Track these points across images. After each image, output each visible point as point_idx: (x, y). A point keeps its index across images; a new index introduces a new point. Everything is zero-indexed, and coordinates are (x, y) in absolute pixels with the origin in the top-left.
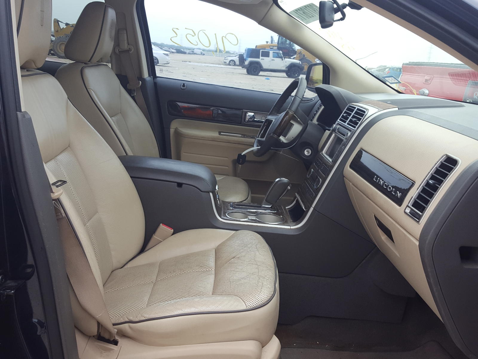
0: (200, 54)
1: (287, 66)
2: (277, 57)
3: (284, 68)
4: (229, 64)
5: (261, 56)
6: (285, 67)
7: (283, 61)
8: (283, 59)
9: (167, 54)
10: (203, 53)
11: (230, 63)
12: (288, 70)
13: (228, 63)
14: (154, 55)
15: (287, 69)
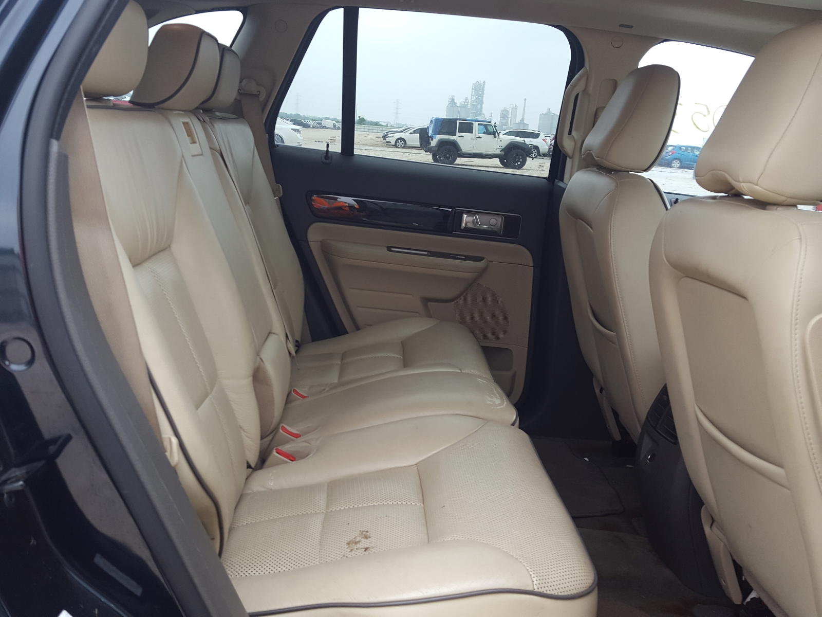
0: (333, 127)
1: (503, 148)
2: (484, 133)
3: (498, 152)
4: (395, 146)
5: (459, 132)
6: (500, 150)
7: (496, 139)
8: (497, 135)
9: (298, 130)
10: (337, 127)
11: (398, 144)
12: (505, 154)
13: (393, 143)
14: (276, 132)
15: (503, 153)
